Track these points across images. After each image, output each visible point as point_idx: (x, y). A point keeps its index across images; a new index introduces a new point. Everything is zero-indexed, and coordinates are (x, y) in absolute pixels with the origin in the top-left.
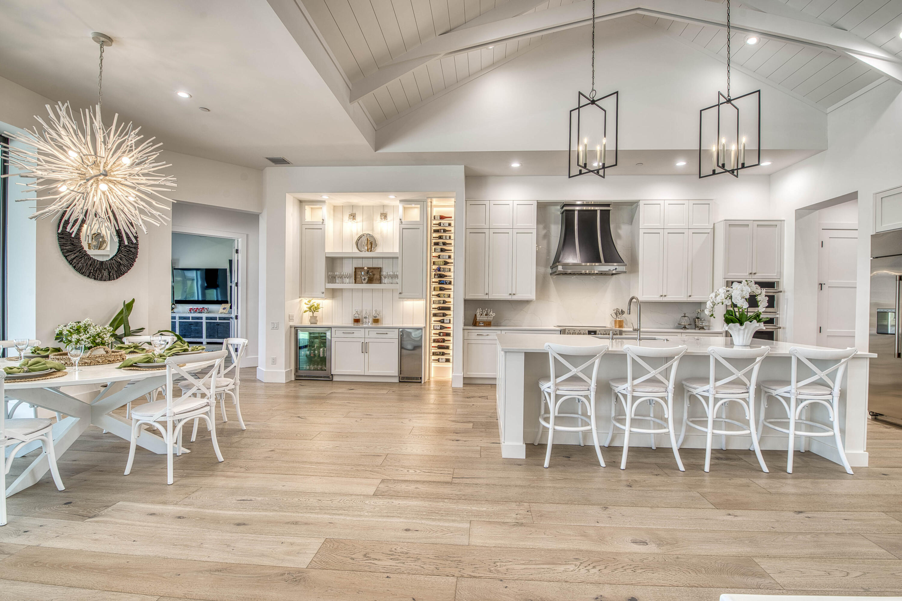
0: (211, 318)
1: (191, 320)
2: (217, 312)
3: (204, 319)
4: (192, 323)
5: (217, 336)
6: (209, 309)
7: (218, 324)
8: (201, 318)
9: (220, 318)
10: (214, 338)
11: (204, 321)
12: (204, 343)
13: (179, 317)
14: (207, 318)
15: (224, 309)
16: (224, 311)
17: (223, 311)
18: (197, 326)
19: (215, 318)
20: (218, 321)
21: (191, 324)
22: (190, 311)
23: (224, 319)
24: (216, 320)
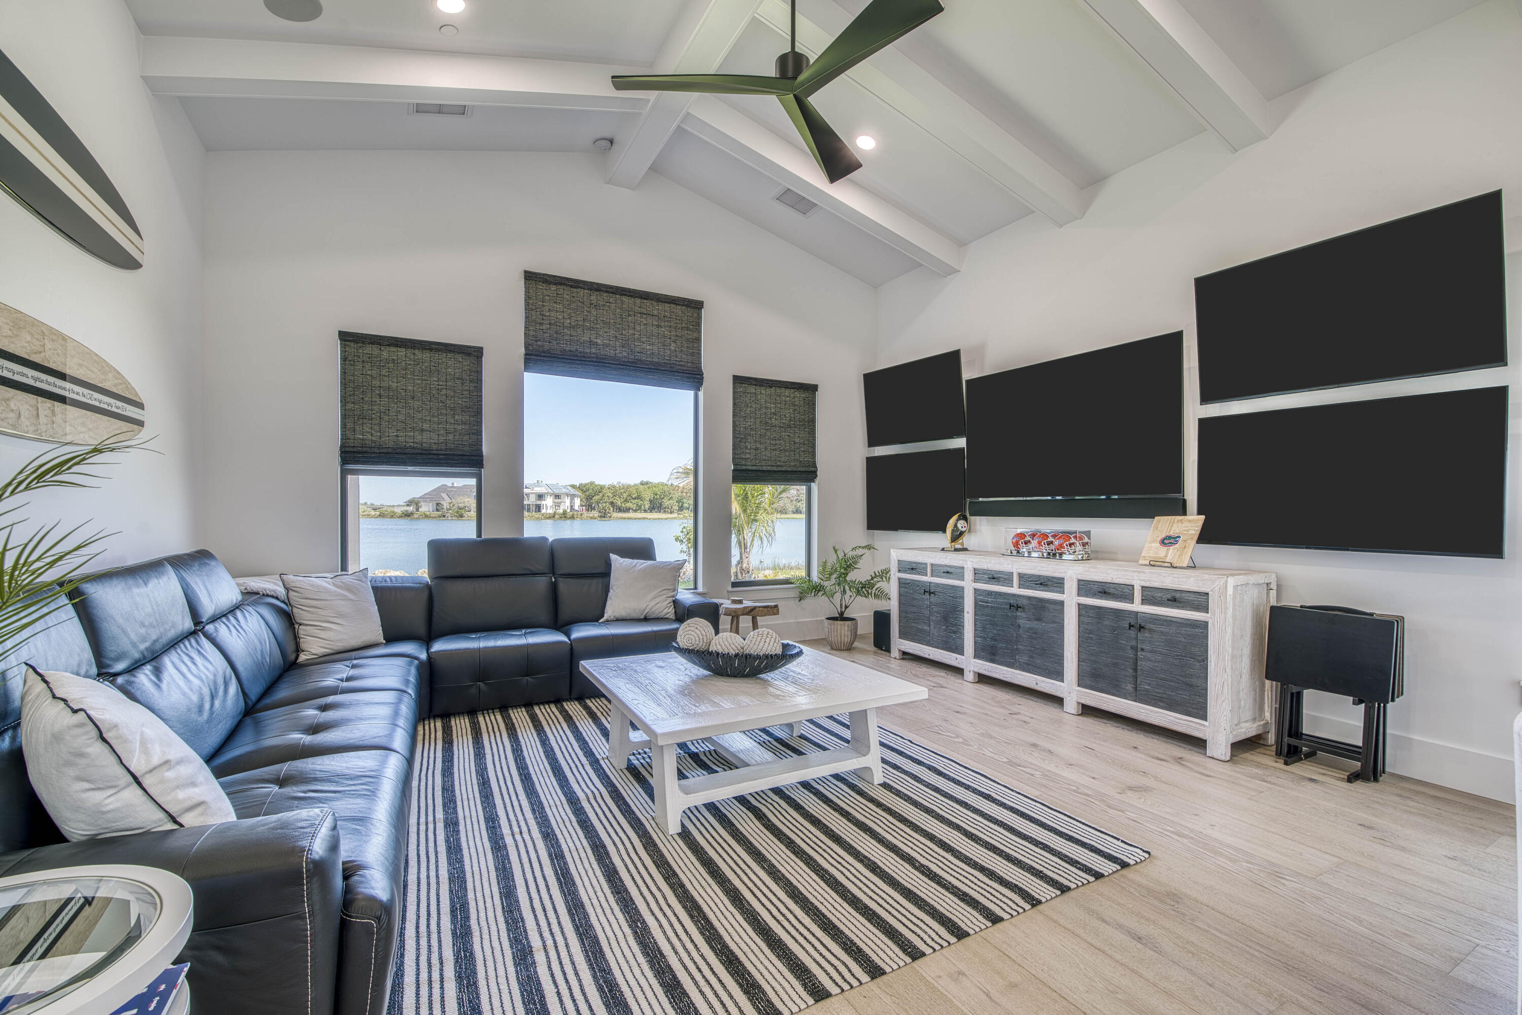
0: (1105, 590)
1: (1015, 590)
2: (1131, 557)
3: (1071, 587)
4: (1021, 602)
5: (1130, 687)
6: (1093, 541)
7: (1138, 625)
8: (1057, 584)
9: (1151, 595)
10: (1114, 689)
11: (1071, 600)
12: (1071, 706)
13: (976, 572)
14: (1085, 588)
15: (1168, 541)
16: (1171, 554)
17: (1162, 552)
18: (1038, 619)
19: (1123, 592)
20: (1137, 606)
21: (1018, 607)
22: (1016, 545)
23: (1174, 599)
24: (1130, 599)
